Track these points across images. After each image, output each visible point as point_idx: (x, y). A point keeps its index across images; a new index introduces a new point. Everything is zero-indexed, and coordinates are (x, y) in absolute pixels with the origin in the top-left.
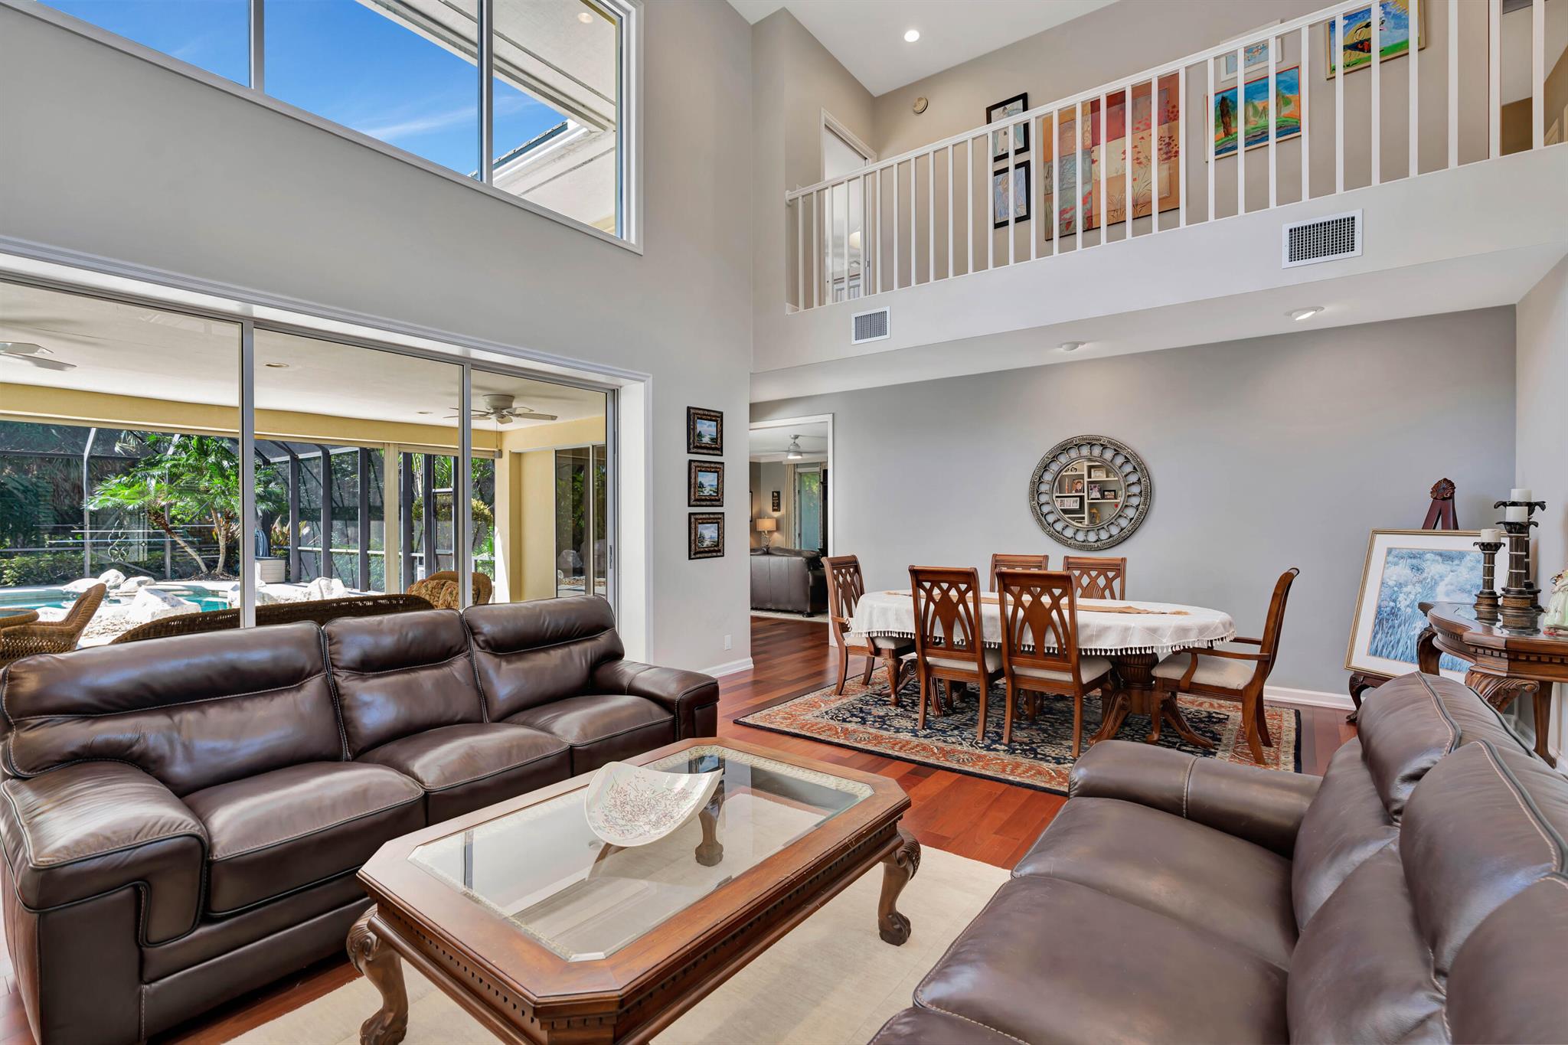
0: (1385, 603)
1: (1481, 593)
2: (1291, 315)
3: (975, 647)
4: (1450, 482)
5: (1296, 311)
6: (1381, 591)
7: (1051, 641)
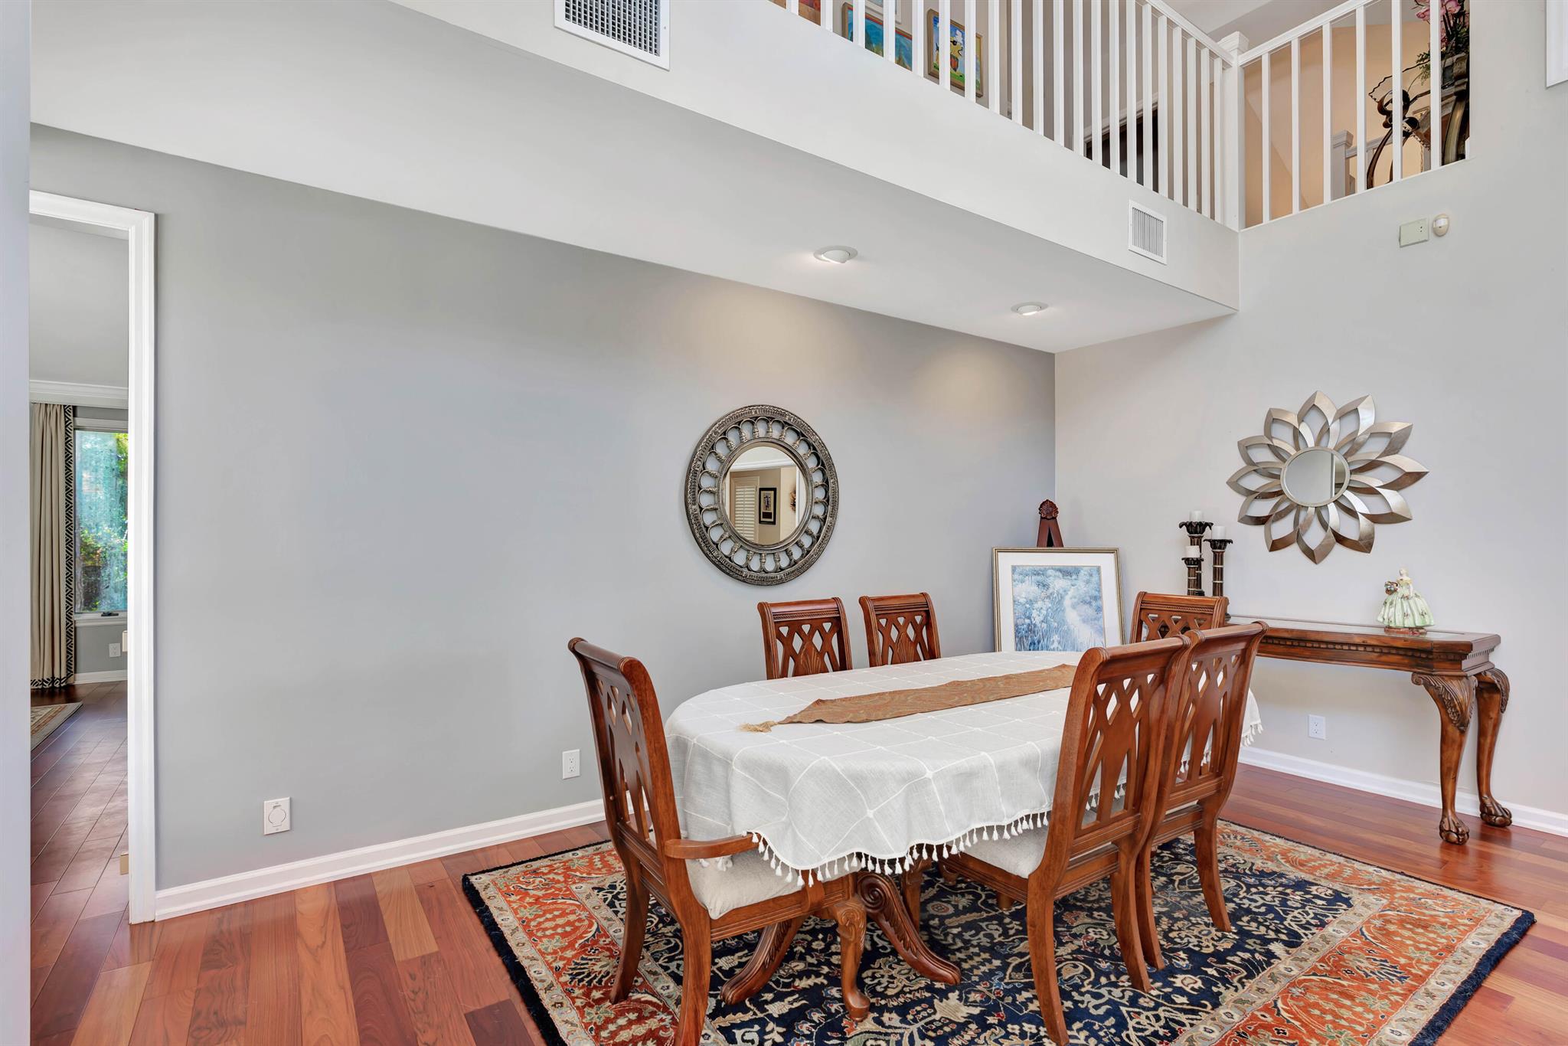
4: (1051, 503)
6: (1015, 610)
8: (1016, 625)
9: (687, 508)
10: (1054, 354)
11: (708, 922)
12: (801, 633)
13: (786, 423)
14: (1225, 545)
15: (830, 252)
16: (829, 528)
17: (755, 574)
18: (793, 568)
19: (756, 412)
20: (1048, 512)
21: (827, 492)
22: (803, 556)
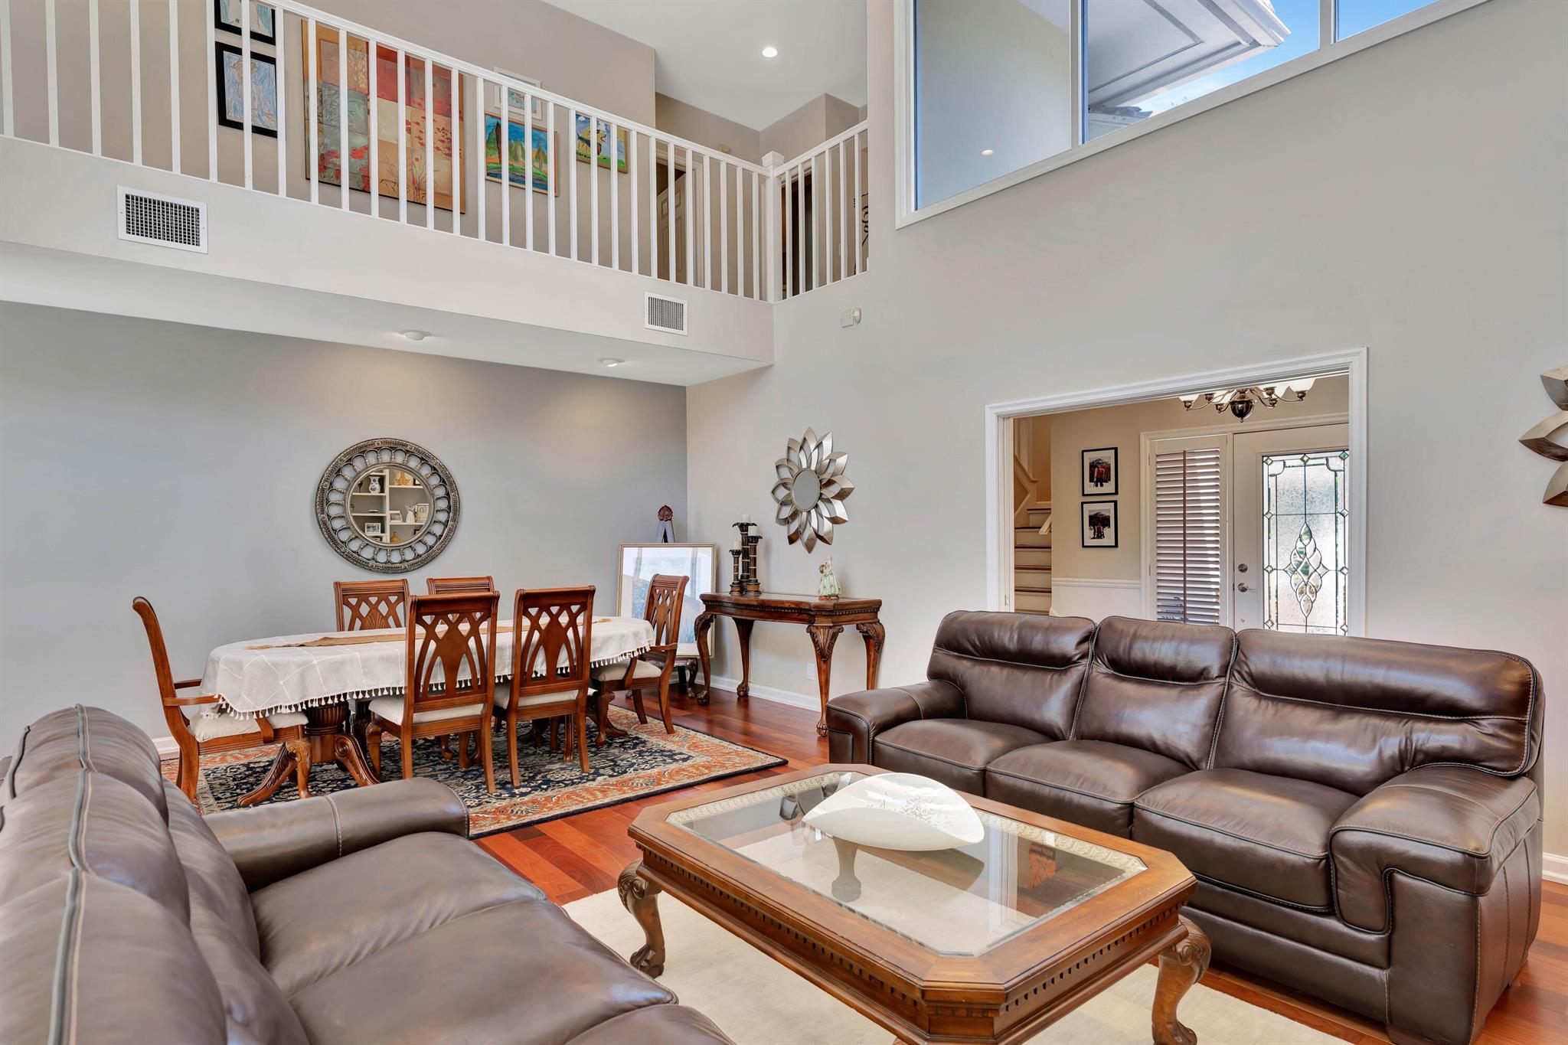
0: (637, 601)
1: (733, 583)
2: (602, 361)
3: (482, 686)
4: (669, 508)
5: (608, 359)
6: (633, 592)
7: (563, 661)
8: (634, 604)
9: (317, 517)
10: (685, 387)
11: (196, 745)
12: (368, 603)
13: (407, 451)
14: (758, 541)
15: (407, 333)
16: (450, 529)
17: (382, 565)
18: (417, 560)
19: (378, 444)
20: (666, 513)
21: (449, 502)
22: (427, 551)
